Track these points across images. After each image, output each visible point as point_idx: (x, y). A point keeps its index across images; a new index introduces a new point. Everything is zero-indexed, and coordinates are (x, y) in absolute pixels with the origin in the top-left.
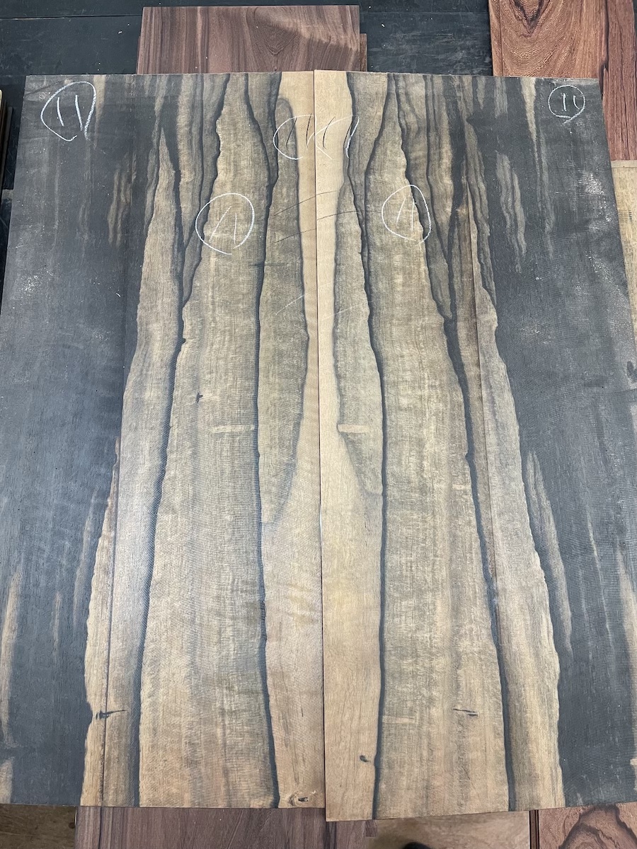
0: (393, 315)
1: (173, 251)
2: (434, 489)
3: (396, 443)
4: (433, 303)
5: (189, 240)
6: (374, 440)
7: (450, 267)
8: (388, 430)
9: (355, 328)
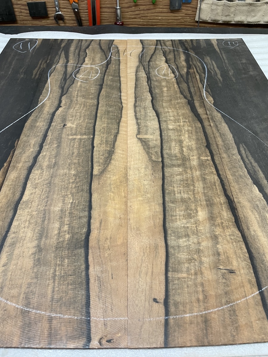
0: (163, 100)
1: (61, 80)
2: (190, 159)
3: (168, 142)
4: (182, 96)
5: (69, 78)
6: (156, 140)
7: (188, 85)
8: (163, 137)
9: (145, 103)
